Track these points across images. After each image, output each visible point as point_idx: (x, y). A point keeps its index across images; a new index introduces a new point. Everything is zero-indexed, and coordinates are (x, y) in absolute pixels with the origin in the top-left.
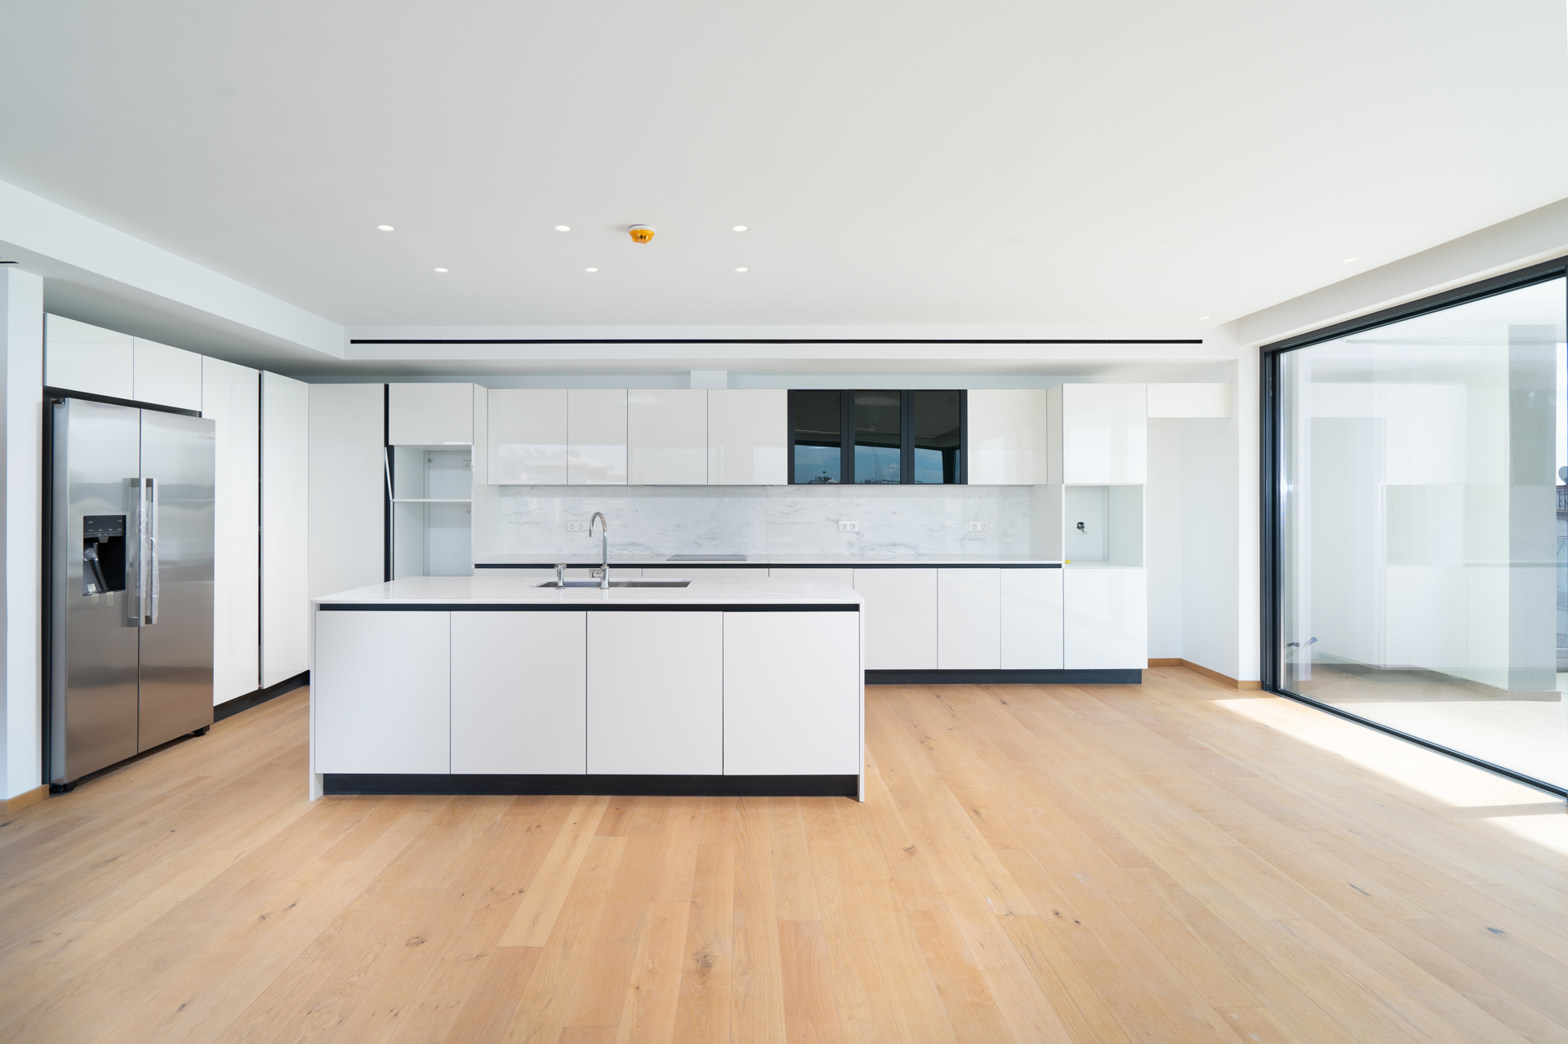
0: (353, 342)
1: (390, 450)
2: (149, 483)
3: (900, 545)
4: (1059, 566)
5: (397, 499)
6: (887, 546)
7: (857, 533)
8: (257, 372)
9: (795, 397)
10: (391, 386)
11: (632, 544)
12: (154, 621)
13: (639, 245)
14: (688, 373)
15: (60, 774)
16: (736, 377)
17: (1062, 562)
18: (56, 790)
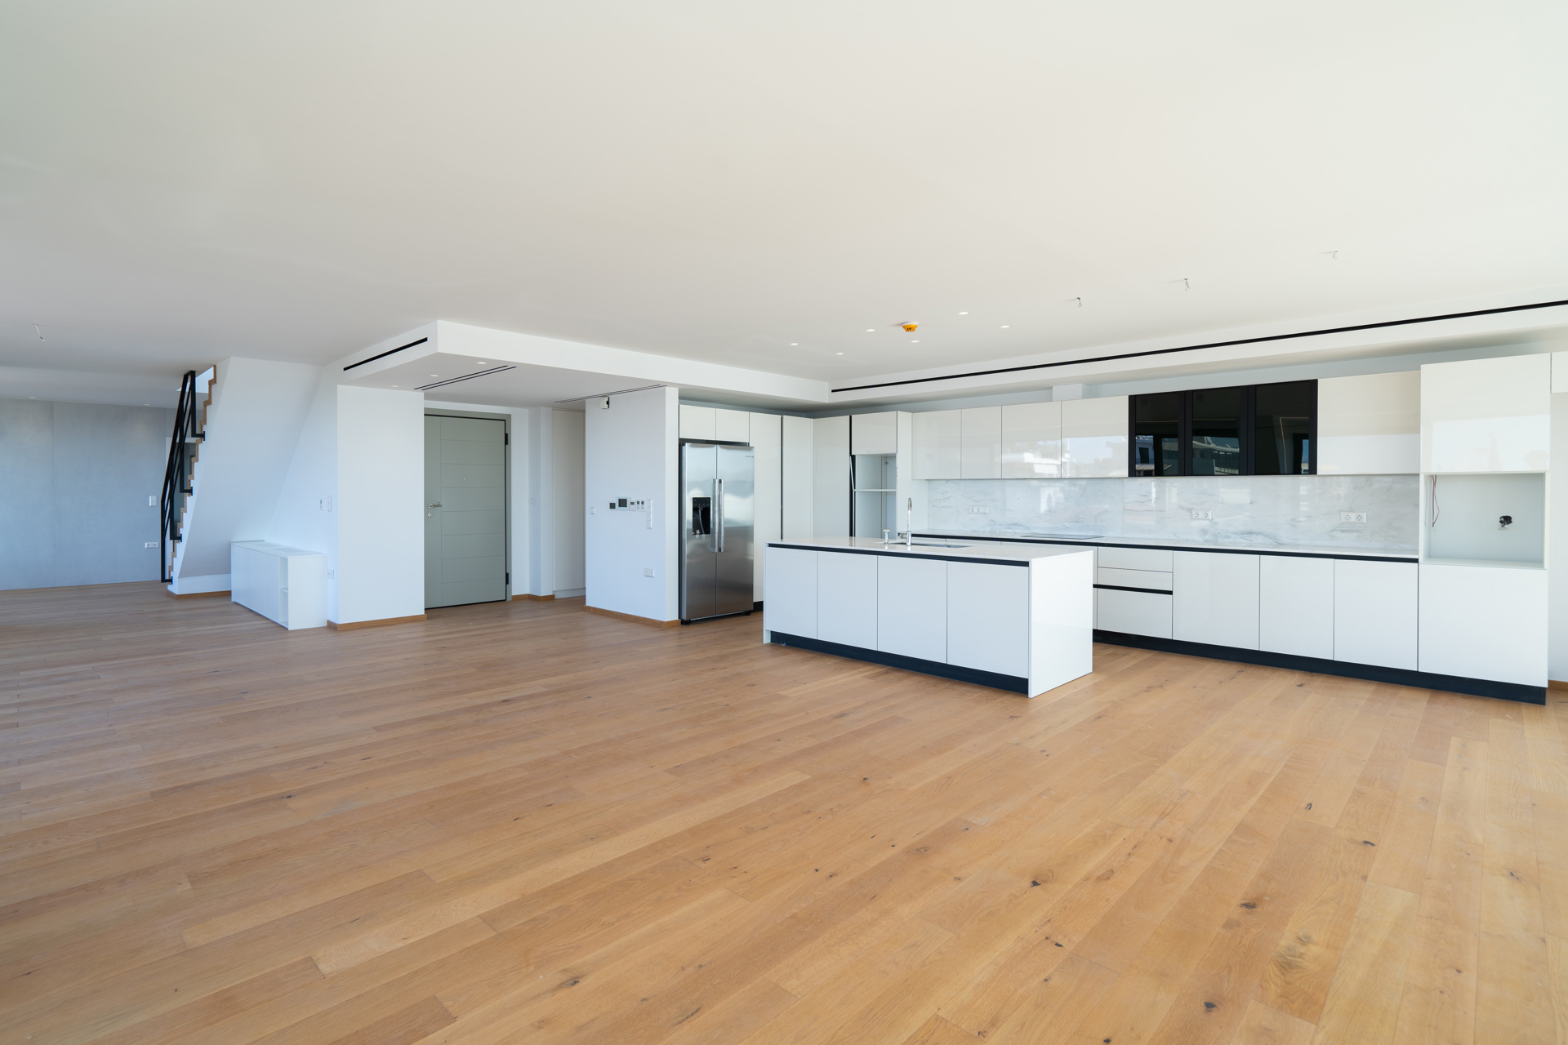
0: (833, 391)
1: (853, 458)
2: (720, 481)
3: (1258, 534)
4: (1416, 561)
5: (858, 490)
6: (1242, 534)
7: (1211, 521)
8: (780, 416)
9: (1134, 401)
10: (853, 416)
11: (1016, 524)
12: (722, 550)
13: (910, 333)
14: (1051, 388)
15: (684, 617)
16: (1092, 389)
17: (1420, 556)
18: (684, 623)
